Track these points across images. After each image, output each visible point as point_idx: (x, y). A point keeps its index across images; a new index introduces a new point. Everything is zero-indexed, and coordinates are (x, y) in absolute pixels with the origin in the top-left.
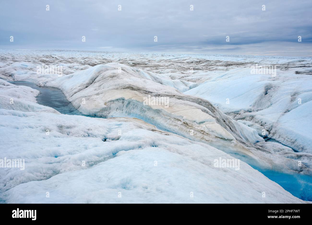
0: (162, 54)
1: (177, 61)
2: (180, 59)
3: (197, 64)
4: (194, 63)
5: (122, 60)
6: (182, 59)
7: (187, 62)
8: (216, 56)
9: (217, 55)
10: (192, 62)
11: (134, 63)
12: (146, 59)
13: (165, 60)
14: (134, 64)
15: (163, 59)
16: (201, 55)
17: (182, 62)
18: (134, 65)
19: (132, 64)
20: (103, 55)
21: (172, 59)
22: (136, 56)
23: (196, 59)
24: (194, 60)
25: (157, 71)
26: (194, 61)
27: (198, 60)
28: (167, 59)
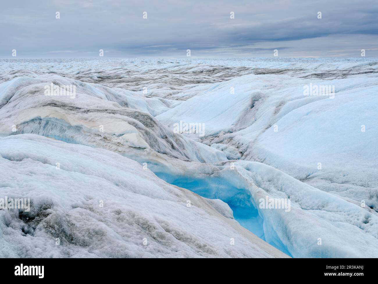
0: (158, 61)
1: (177, 71)
2: (181, 67)
3: (209, 75)
4: (205, 73)
5: (83, 72)
6: (186, 66)
7: (194, 72)
8: (253, 61)
9: (255, 60)
10: (202, 72)
11: (100, 77)
12: (124, 70)
13: (157, 70)
14: (100, 79)
15: (153, 69)
16: (228, 59)
17: (186, 72)
18: (100, 81)
19: (97, 79)
20: (52, 65)
21: (169, 68)
22: (111, 65)
23: (208, 67)
24: (206, 67)
25: (135, 88)
26: (205, 69)
27: (212, 68)
28: (161, 68)
